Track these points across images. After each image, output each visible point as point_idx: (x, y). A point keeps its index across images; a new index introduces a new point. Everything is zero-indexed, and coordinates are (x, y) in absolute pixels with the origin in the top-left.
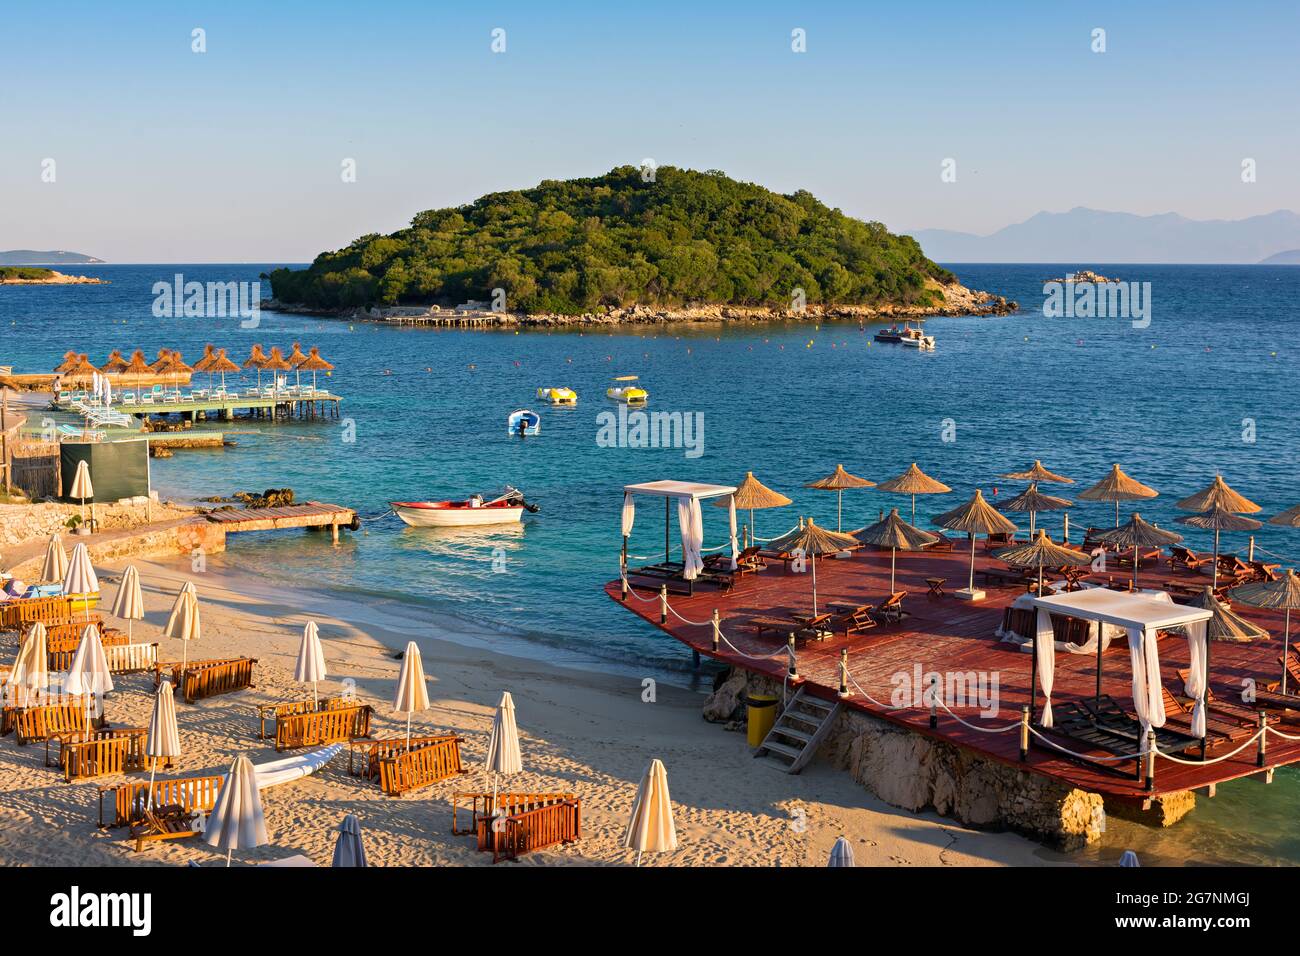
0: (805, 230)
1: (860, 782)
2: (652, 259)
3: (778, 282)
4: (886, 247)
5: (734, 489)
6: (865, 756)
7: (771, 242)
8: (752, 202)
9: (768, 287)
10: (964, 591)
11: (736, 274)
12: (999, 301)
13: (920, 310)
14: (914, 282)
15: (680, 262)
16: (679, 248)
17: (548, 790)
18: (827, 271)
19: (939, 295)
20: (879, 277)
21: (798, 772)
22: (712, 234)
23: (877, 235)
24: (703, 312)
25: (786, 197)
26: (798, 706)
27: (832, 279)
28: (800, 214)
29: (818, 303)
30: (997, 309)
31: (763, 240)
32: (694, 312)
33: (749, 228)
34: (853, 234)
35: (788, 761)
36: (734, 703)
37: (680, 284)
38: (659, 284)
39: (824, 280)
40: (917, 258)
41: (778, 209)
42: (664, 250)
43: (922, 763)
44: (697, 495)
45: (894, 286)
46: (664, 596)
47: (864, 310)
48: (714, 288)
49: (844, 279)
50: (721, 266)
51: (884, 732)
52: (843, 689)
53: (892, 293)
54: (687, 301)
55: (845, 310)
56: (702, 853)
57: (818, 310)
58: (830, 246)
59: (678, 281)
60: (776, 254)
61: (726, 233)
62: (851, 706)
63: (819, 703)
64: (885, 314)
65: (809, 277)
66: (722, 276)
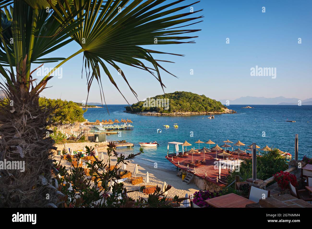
0: (203, 101)
1: (196, 186)
2: (180, 105)
3: (199, 109)
4: (216, 103)
5: (183, 143)
6: (197, 182)
7: (198, 103)
8: (196, 96)
9: (197, 109)
10: (215, 159)
11: (193, 107)
12: (233, 111)
13: (221, 113)
14: (220, 108)
15: (184, 105)
16: (184, 103)
17: (154, 185)
18: (206, 107)
19: (224, 110)
20: (214, 108)
21: (188, 184)
22: (189, 101)
23: (214, 101)
24: (188, 113)
25: (201, 96)
26: (189, 175)
27: (207, 108)
28: (203, 98)
29: (205, 112)
30: (233, 112)
31: (197, 102)
32: (186, 113)
33: (195, 100)
34: (210, 101)
35: (187, 182)
36: (181, 174)
37: (184, 109)
38: (181, 109)
39: (206, 108)
40: (221, 105)
41: (199, 97)
42: (182, 104)
43: (204, 183)
44: (178, 144)
45: (217, 109)
46: (172, 158)
47: (212, 113)
48: (189, 109)
49: (209, 108)
50: (190, 106)
51: (200, 179)
52: (194, 173)
53: (216, 110)
54: (185, 111)
55: (209, 113)
56: (173, 195)
57: (205, 113)
58: (207, 103)
59: (184, 108)
60: (199, 104)
61: (191, 101)
62: (195, 175)
63: (191, 174)
64: (215, 113)
65: (204, 108)
66: (191, 108)
